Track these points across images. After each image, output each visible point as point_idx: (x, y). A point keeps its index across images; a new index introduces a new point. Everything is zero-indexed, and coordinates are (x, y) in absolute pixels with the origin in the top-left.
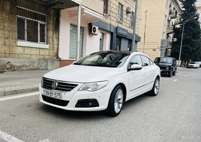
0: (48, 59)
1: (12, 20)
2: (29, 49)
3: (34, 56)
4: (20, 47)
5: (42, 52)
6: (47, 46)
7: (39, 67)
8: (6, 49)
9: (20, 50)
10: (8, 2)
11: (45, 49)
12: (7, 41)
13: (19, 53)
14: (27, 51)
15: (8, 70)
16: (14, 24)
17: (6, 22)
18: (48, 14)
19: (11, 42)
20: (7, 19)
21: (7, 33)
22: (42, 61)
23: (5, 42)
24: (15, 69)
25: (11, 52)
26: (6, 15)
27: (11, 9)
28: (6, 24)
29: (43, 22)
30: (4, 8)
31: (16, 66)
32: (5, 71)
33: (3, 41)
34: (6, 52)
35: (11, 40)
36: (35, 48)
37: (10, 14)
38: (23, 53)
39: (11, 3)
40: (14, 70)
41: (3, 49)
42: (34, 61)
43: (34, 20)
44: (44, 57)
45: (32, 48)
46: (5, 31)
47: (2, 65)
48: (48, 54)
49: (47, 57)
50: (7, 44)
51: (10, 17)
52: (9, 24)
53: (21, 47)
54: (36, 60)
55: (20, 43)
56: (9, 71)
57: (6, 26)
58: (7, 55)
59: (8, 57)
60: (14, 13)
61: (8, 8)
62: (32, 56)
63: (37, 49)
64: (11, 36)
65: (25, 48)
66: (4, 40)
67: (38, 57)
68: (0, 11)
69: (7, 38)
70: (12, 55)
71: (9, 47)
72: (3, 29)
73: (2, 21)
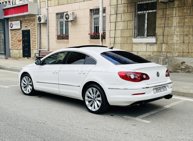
8: (185, 47)
12: (186, 38)
15: (181, 71)
17: (187, 18)
20: (188, 14)
21: (186, 29)
23: (184, 40)
24: (190, 70)
25: (190, 51)
26: (187, 9)
28: (186, 20)
30: (186, 3)
31: (191, 66)
32: (179, 72)
33: (182, 39)
34: (185, 51)
35: (191, 37)
37: (192, 7)
40: (188, 72)
41: (181, 48)
46: (186, 27)
47: (176, 65)
50: (186, 42)
52: (190, 18)
56: (183, 72)
57: (187, 22)
58: (185, 54)
59: (186, 56)
61: (190, 2)
64: (191, 32)
66: (183, 38)
68: (181, 8)
69: (186, 35)
70: (191, 54)
71: (188, 45)
72: (183, 27)
73: (183, 17)
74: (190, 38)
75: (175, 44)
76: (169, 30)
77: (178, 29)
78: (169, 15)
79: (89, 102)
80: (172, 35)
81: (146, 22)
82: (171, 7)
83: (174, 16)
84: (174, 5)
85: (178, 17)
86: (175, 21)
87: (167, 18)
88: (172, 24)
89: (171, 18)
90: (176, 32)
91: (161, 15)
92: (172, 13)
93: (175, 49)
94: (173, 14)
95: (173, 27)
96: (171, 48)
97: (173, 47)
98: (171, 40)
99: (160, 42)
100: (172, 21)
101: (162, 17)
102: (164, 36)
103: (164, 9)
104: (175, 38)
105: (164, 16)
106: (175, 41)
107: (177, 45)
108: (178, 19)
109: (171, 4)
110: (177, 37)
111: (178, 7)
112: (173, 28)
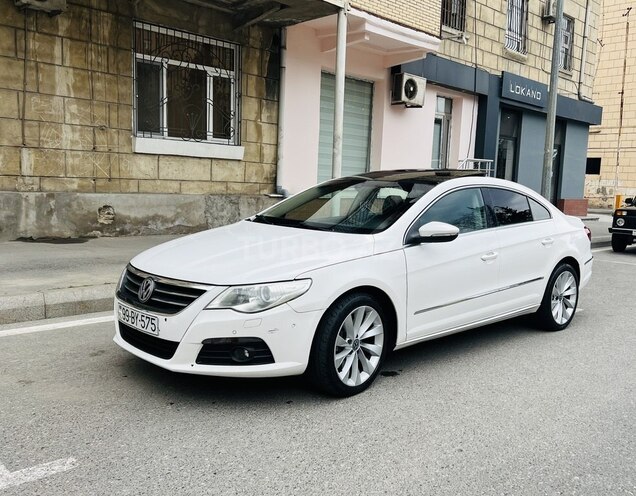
0: (239, 196)
1: (118, 69)
2: (175, 163)
3: (192, 185)
4: (143, 157)
5: (220, 173)
6: (238, 152)
7: (210, 221)
8: (98, 163)
9: (143, 168)
10: (106, 14)
11: (230, 163)
12: (100, 137)
13: (141, 176)
14: (169, 170)
15: (102, 232)
16: (125, 83)
17: (98, 78)
18: (241, 45)
19: (116, 140)
20: (103, 69)
21: (101, 112)
22: (220, 202)
23: (95, 143)
24: (127, 227)
25: (115, 175)
26: (99, 54)
27: (115, 34)
28: (99, 85)
29: (223, 71)
30: (94, 33)
31: (129, 217)
32: (95, 237)
33: (89, 138)
34: (99, 175)
35: (116, 136)
36: (198, 160)
37: (111, 50)
38: (152, 174)
39: (117, 14)
40: (123, 233)
41: (87, 166)
42: (191, 203)
43: (192, 66)
44: (227, 188)
45: (186, 159)
46: (97, 105)
47: (84, 215)
48: (239, 179)
49: (238, 188)
50: (102, 149)
51: (112, 60)
52: (110, 82)
53: (148, 158)
54: (198, 197)
55: (145, 143)
56: (107, 234)
57: (99, 91)
58: (100, 183)
59: (105, 190)
60: (125, 47)
61: (106, 34)
62: (184, 186)
63: (202, 161)
64: (114, 123)
65: (163, 161)
66: (91, 136)
67: (207, 188)
68: (79, 43)
69: (102, 129)
70: (117, 182)
71: (109, 157)
72: (90, 101)
73: (86, 74)
74: (112, 139)
75: (68, 153)
76: (44, 105)
77: (74, 108)
78: (36, 53)
80: (56, 124)
82: (45, 31)
83: (58, 62)
84: (57, 28)
85: (71, 70)
86: (63, 80)
87: (33, 64)
88: (53, 87)
89: (47, 67)
90: (68, 117)
91: (9, 49)
92: (48, 51)
93: (69, 169)
94: (52, 56)
95: (55, 98)
96: (56, 164)
97: (62, 162)
98: (52, 138)
99: (11, 141)
100: (51, 76)
101: (12, 54)
102: (27, 123)
103: (16, 29)
104: (68, 136)
105: (21, 55)
106: (66, 144)
107: (73, 157)
108: (71, 76)
109: (46, 20)
110: (73, 131)
111: (71, 39)
112: (57, 101)
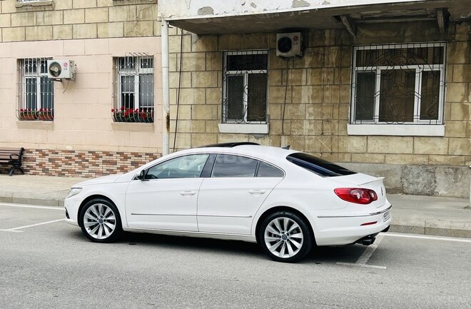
0: (435, 166)
1: (340, 81)
2: (381, 141)
3: (394, 157)
4: (355, 138)
5: (422, 147)
7: (406, 185)
8: (324, 144)
9: (355, 145)
10: (334, 48)
11: (431, 139)
12: (327, 126)
13: (354, 151)
14: (375, 146)
16: (345, 89)
17: (328, 89)
18: (447, 41)
19: (337, 127)
20: (331, 83)
21: (327, 110)
22: (415, 170)
23: (323, 130)
25: (335, 150)
26: (328, 73)
27: (340, 58)
28: (327, 93)
30: (326, 62)
33: (319, 127)
34: (324, 150)
35: (337, 125)
36: (400, 138)
37: (337, 69)
38: (362, 149)
39: (341, 46)
41: (317, 144)
42: (388, 171)
44: (429, 159)
45: (390, 138)
46: (326, 106)
48: (442, 152)
49: (441, 159)
50: (327, 134)
51: (336, 75)
52: (335, 90)
53: (358, 138)
54: (395, 166)
55: (356, 128)
57: (328, 97)
58: (325, 155)
60: (346, 65)
61: (334, 60)
62: (389, 158)
63: (405, 139)
64: (336, 116)
65: (370, 139)
66: (321, 126)
67: (409, 160)
68: (317, 70)
69: (328, 121)
70: (336, 155)
71: (332, 139)
72: (321, 105)
73: (320, 87)
74: (334, 127)
75: (306, 137)
76: (294, 110)
77: (311, 110)
78: (293, 81)
79: (272, 243)
80: (300, 120)
81: (246, 91)
82: (297, 67)
83: (304, 83)
84: (304, 64)
85: (311, 87)
86: (306, 93)
87: (290, 87)
88: (300, 99)
89: (297, 88)
90: (307, 115)
91: (278, 81)
92: (298, 78)
93: (306, 147)
94: (300, 81)
95: (301, 105)
96: (299, 144)
97: (302, 143)
98: (298, 129)
99: (276, 132)
100: (299, 93)
101: (280, 84)
102: (285, 121)
103: (282, 69)
104: (307, 126)
105: (284, 84)
106: (305, 132)
107: (309, 139)
108: (311, 91)
109: (298, 61)
110: (310, 123)
111: (312, 68)
112: (302, 107)
